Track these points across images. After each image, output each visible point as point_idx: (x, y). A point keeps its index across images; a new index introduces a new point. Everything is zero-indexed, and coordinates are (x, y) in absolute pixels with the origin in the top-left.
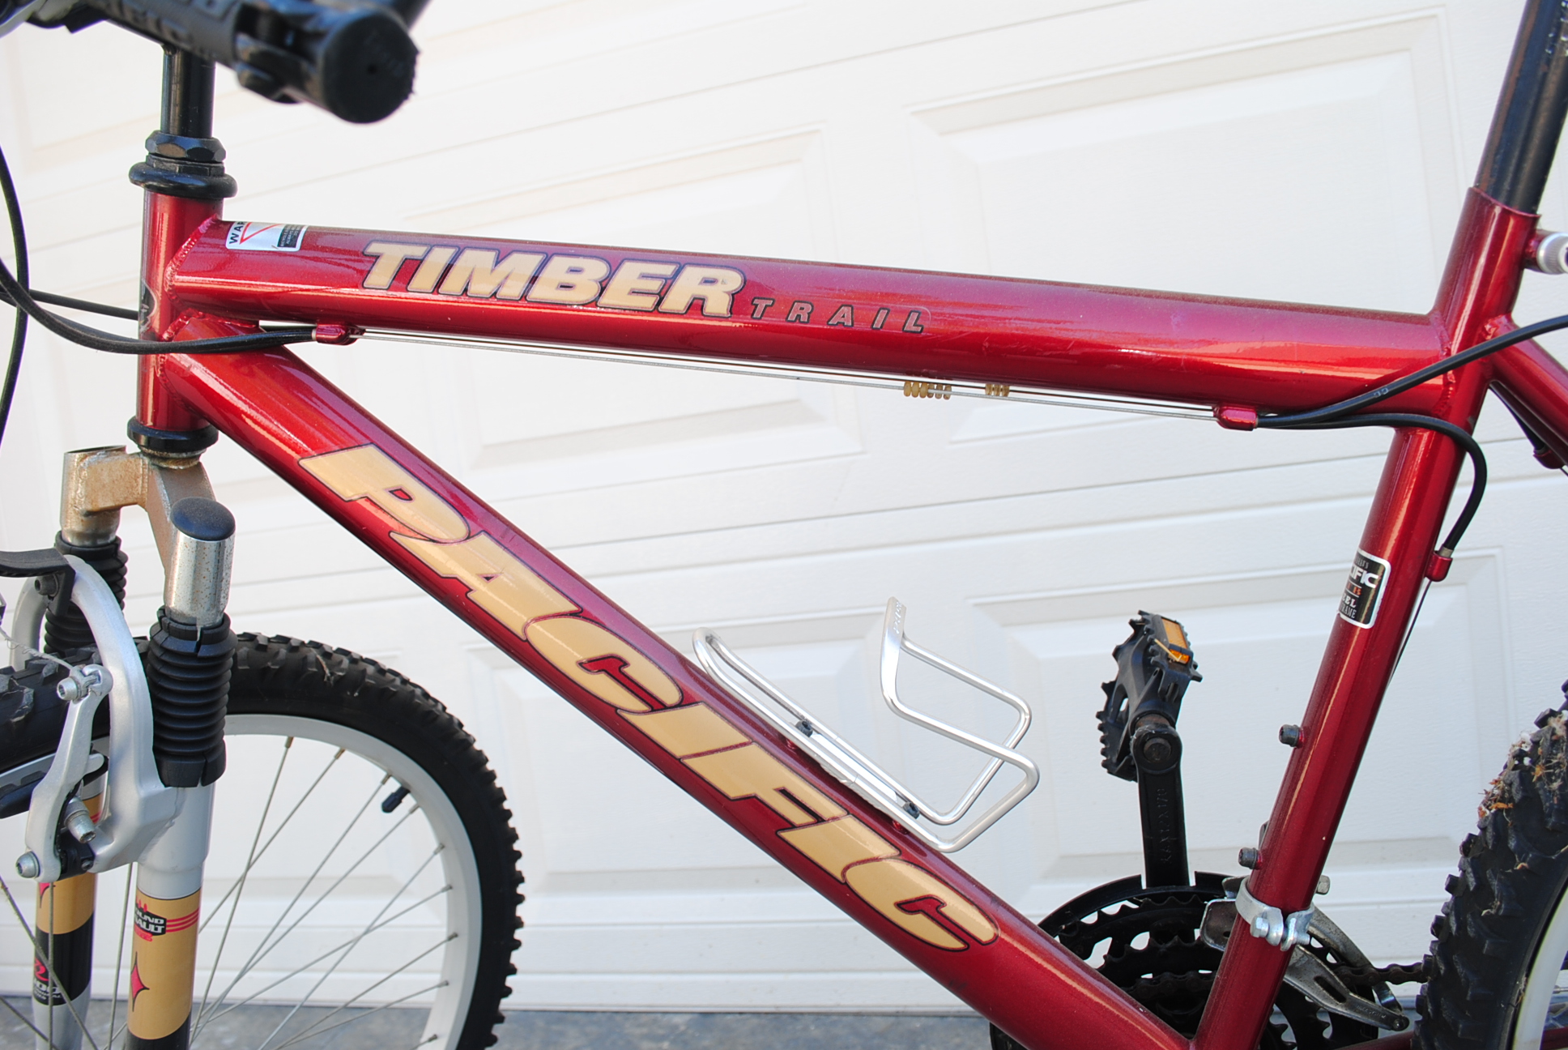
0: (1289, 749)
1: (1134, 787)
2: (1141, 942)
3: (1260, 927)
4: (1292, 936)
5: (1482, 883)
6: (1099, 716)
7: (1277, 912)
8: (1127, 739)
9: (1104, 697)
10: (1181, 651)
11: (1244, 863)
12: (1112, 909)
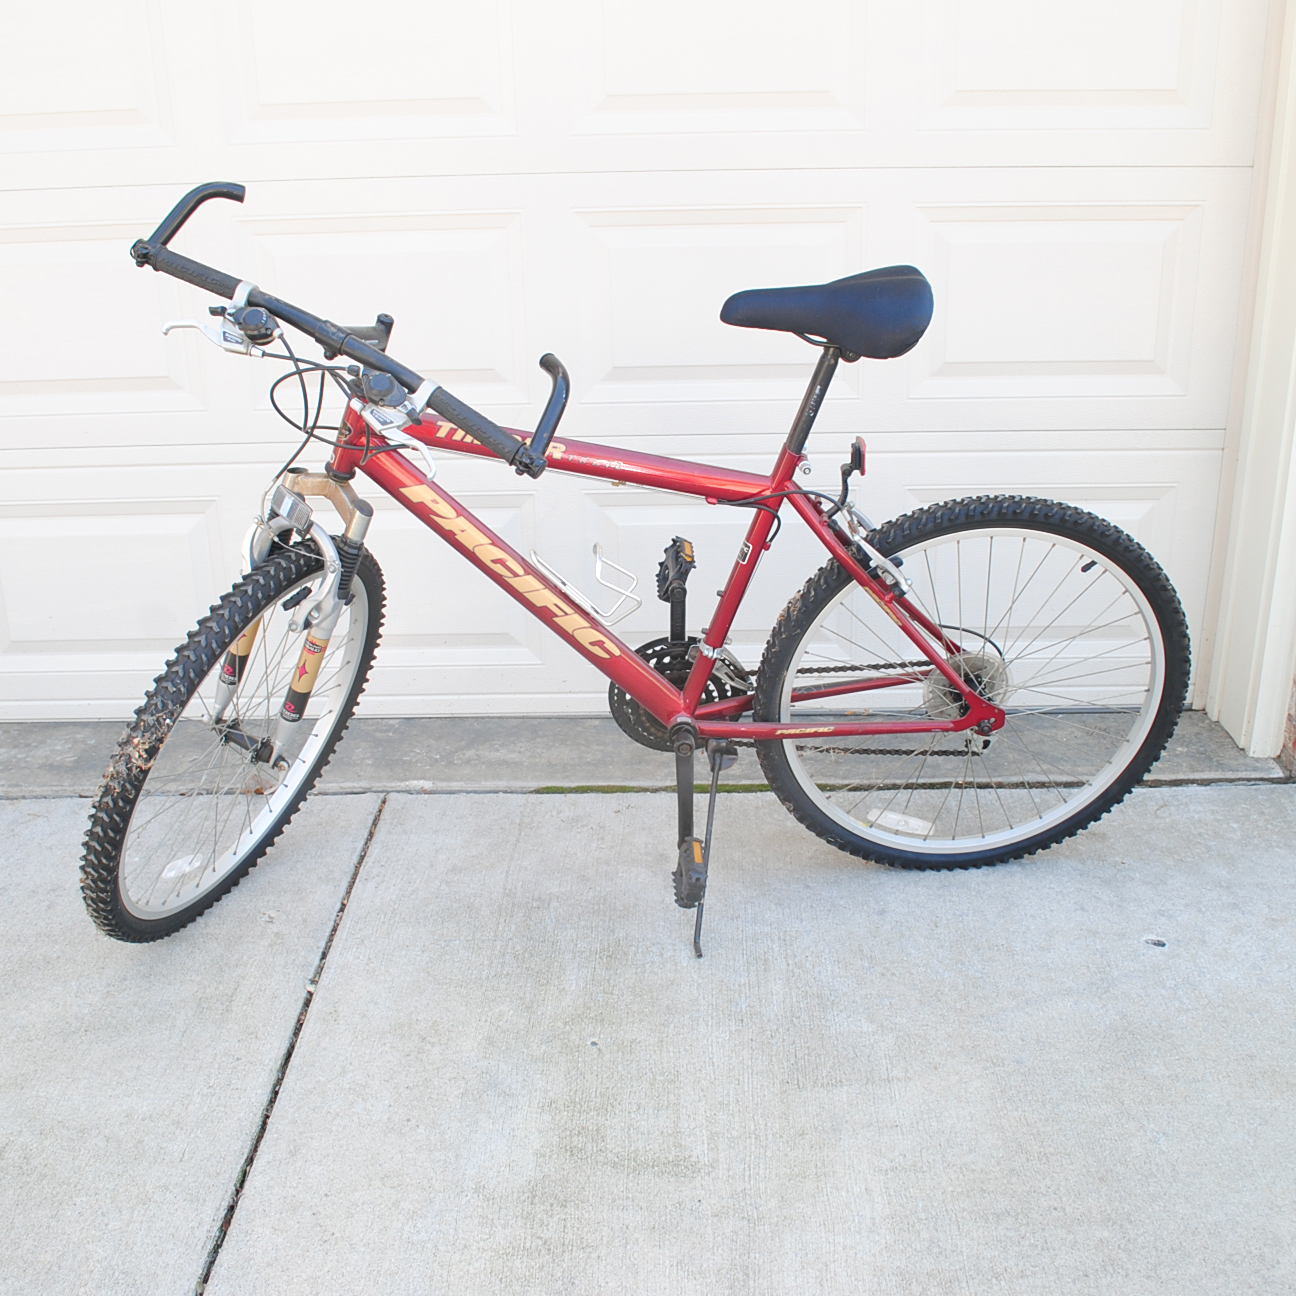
0: (719, 598)
1: (669, 605)
2: (667, 660)
3: (706, 653)
4: (715, 656)
5: (774, 641)
6: (657, 576)
7: (712, 648)
8: (668, 588)
9: (659, 568)
10: (690, 556)
11: (703, 632)
12: (658, 648)
